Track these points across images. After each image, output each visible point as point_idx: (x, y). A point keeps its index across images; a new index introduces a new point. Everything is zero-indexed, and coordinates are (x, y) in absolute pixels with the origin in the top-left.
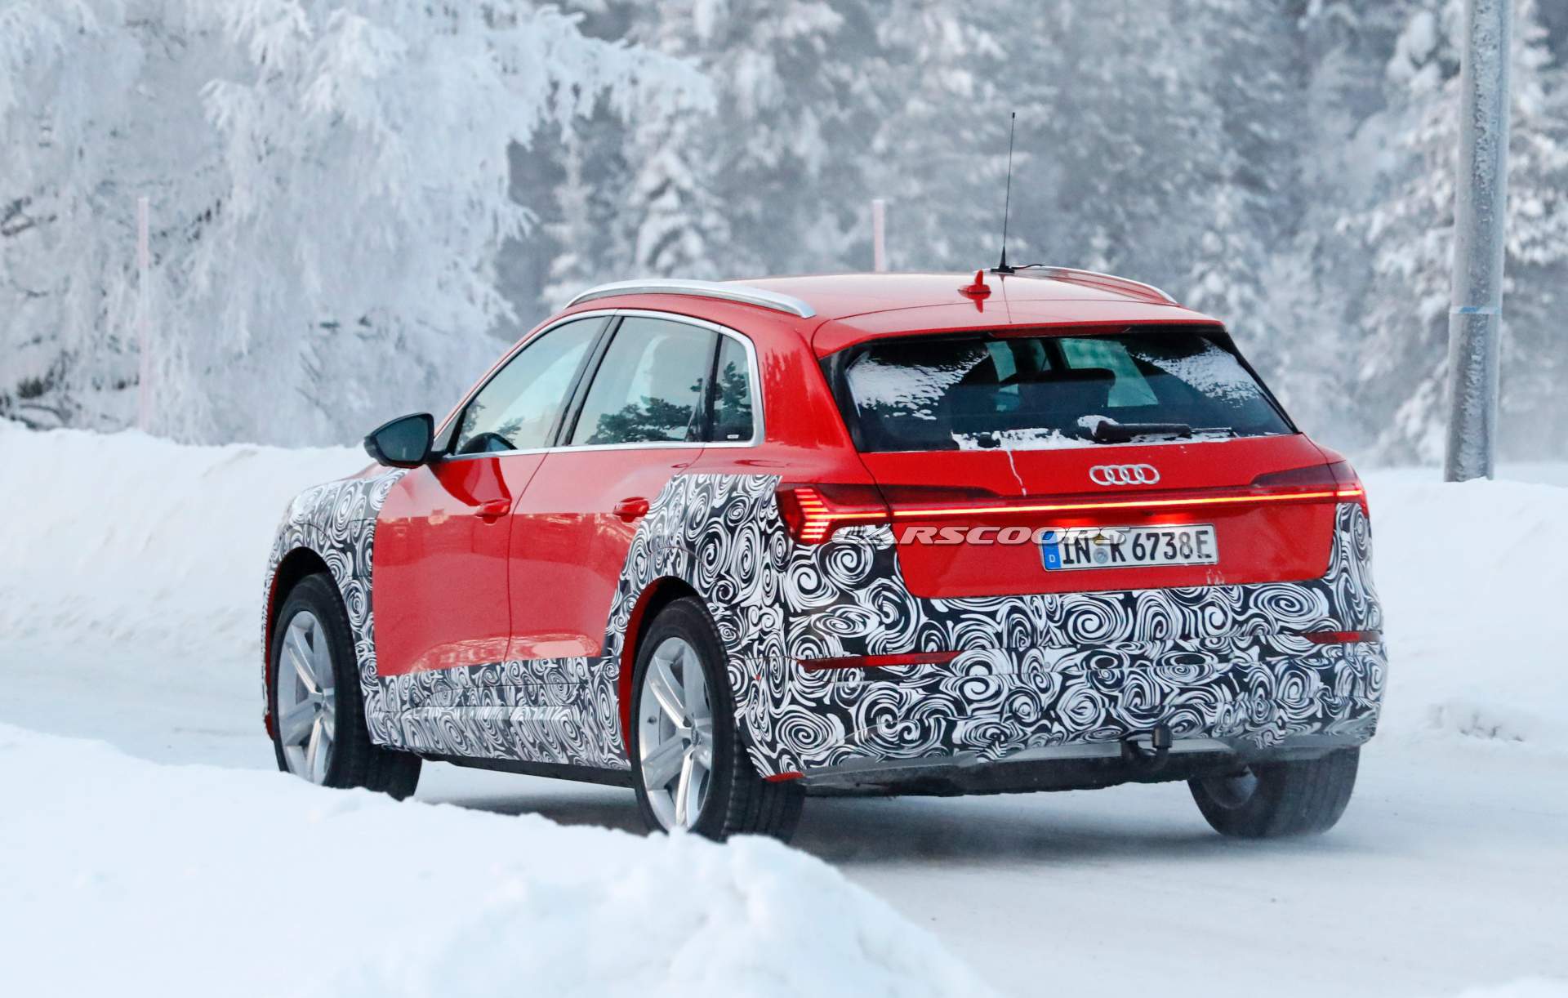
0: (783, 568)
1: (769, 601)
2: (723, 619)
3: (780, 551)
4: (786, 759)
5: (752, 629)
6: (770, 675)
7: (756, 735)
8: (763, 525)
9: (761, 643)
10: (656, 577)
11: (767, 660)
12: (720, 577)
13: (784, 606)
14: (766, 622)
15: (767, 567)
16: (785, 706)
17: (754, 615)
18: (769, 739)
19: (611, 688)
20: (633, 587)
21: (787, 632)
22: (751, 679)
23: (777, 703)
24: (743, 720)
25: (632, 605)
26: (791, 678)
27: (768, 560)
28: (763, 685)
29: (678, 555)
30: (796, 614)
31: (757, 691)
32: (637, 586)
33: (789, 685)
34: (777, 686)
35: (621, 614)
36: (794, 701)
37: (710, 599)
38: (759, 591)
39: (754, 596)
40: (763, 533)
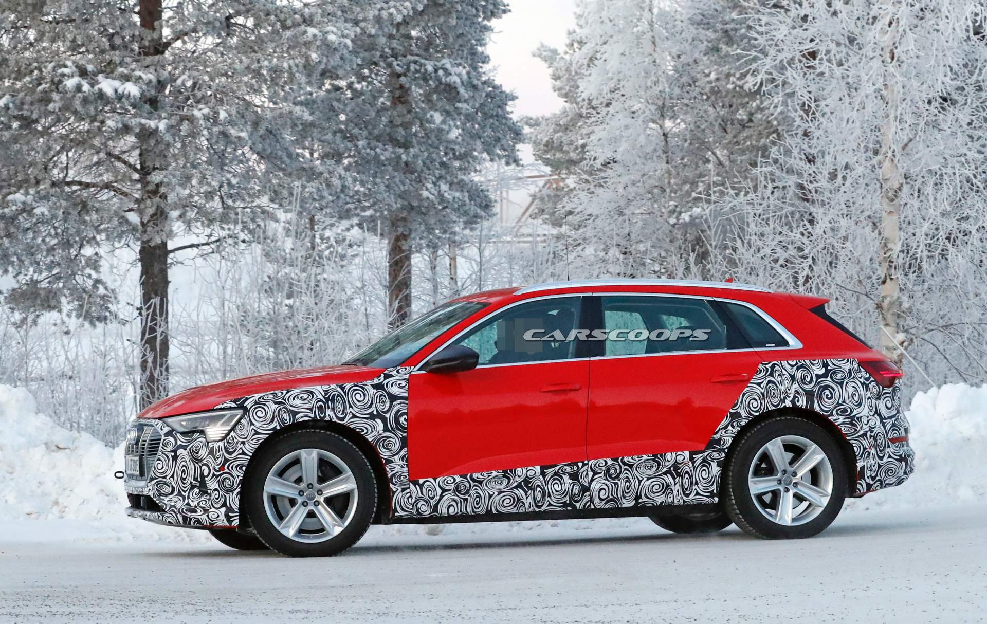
0: (878, 398)
1: (872, 414)
2: (844, 423)
3: (875, 391)
4: (878, 483)
5: (865, 427)
6: (876, 447)
7: (867, 473)
8: (862, 380)
9: (872, 432)
10: (771, 408)
11: (875, 439)
12: (839, 404)
13: (880, 415)
14: (872, 423)
15: (869, 398)
16: (885, 459)
17: (864, 420)
18: (874, 475)
19: (714, 465)
20: (743, 414)
21: (885, 427)
22: (865, 449)
23: (881, 458)
24: (862, 468)
25: (743, 423)
26: (889, 447)
27: (869, 395)
28: (873, 451)
29: (795, 397)
30: (885, 419)
31: (869, 454)
32: (750, 414)
33: (887, 450)
34: (881, 451)
35: (730, 428)
36: (890, 457)
37: (832, 415)
38: (866, 409)
39: (864, 411)
40: (862, 384)
